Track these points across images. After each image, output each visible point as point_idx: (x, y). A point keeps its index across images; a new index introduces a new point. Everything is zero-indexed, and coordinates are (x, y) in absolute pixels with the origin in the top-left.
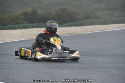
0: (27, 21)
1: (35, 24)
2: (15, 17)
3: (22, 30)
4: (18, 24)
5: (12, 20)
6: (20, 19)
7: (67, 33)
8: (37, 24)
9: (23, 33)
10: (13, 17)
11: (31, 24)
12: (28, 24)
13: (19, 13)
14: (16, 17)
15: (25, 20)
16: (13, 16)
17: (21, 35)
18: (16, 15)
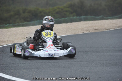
0: (74, 14)
1: (83, 17)
2: (60, 10)
3: (67, 24)
4: (63, 17)
5: (57, 13)
6: (66, 11)
7: (118, 25)
8: (84, 17)
9: (69, 27)
10: (58, 10)
11: (78, 17)
12: (75, 17)
13: (65, 5)
14: (62, 9)
15: (72, 13)
16: (59, 8)
17: (66, 30)
18: (61, 7)
